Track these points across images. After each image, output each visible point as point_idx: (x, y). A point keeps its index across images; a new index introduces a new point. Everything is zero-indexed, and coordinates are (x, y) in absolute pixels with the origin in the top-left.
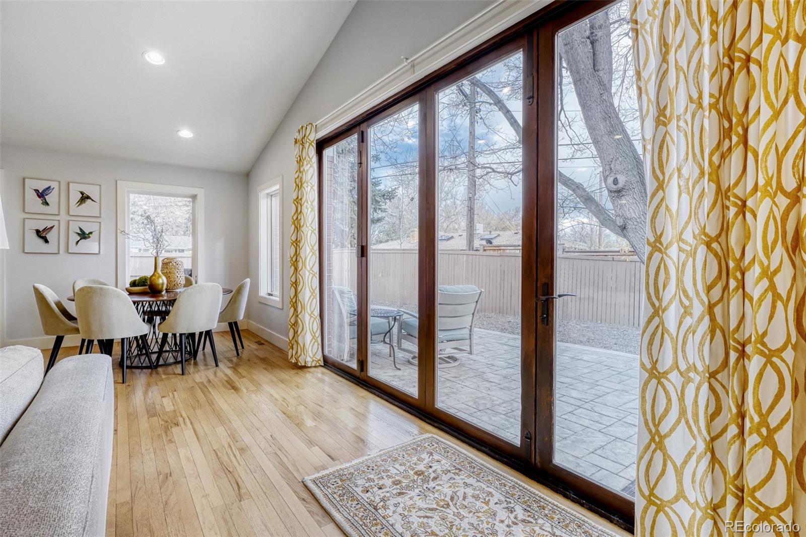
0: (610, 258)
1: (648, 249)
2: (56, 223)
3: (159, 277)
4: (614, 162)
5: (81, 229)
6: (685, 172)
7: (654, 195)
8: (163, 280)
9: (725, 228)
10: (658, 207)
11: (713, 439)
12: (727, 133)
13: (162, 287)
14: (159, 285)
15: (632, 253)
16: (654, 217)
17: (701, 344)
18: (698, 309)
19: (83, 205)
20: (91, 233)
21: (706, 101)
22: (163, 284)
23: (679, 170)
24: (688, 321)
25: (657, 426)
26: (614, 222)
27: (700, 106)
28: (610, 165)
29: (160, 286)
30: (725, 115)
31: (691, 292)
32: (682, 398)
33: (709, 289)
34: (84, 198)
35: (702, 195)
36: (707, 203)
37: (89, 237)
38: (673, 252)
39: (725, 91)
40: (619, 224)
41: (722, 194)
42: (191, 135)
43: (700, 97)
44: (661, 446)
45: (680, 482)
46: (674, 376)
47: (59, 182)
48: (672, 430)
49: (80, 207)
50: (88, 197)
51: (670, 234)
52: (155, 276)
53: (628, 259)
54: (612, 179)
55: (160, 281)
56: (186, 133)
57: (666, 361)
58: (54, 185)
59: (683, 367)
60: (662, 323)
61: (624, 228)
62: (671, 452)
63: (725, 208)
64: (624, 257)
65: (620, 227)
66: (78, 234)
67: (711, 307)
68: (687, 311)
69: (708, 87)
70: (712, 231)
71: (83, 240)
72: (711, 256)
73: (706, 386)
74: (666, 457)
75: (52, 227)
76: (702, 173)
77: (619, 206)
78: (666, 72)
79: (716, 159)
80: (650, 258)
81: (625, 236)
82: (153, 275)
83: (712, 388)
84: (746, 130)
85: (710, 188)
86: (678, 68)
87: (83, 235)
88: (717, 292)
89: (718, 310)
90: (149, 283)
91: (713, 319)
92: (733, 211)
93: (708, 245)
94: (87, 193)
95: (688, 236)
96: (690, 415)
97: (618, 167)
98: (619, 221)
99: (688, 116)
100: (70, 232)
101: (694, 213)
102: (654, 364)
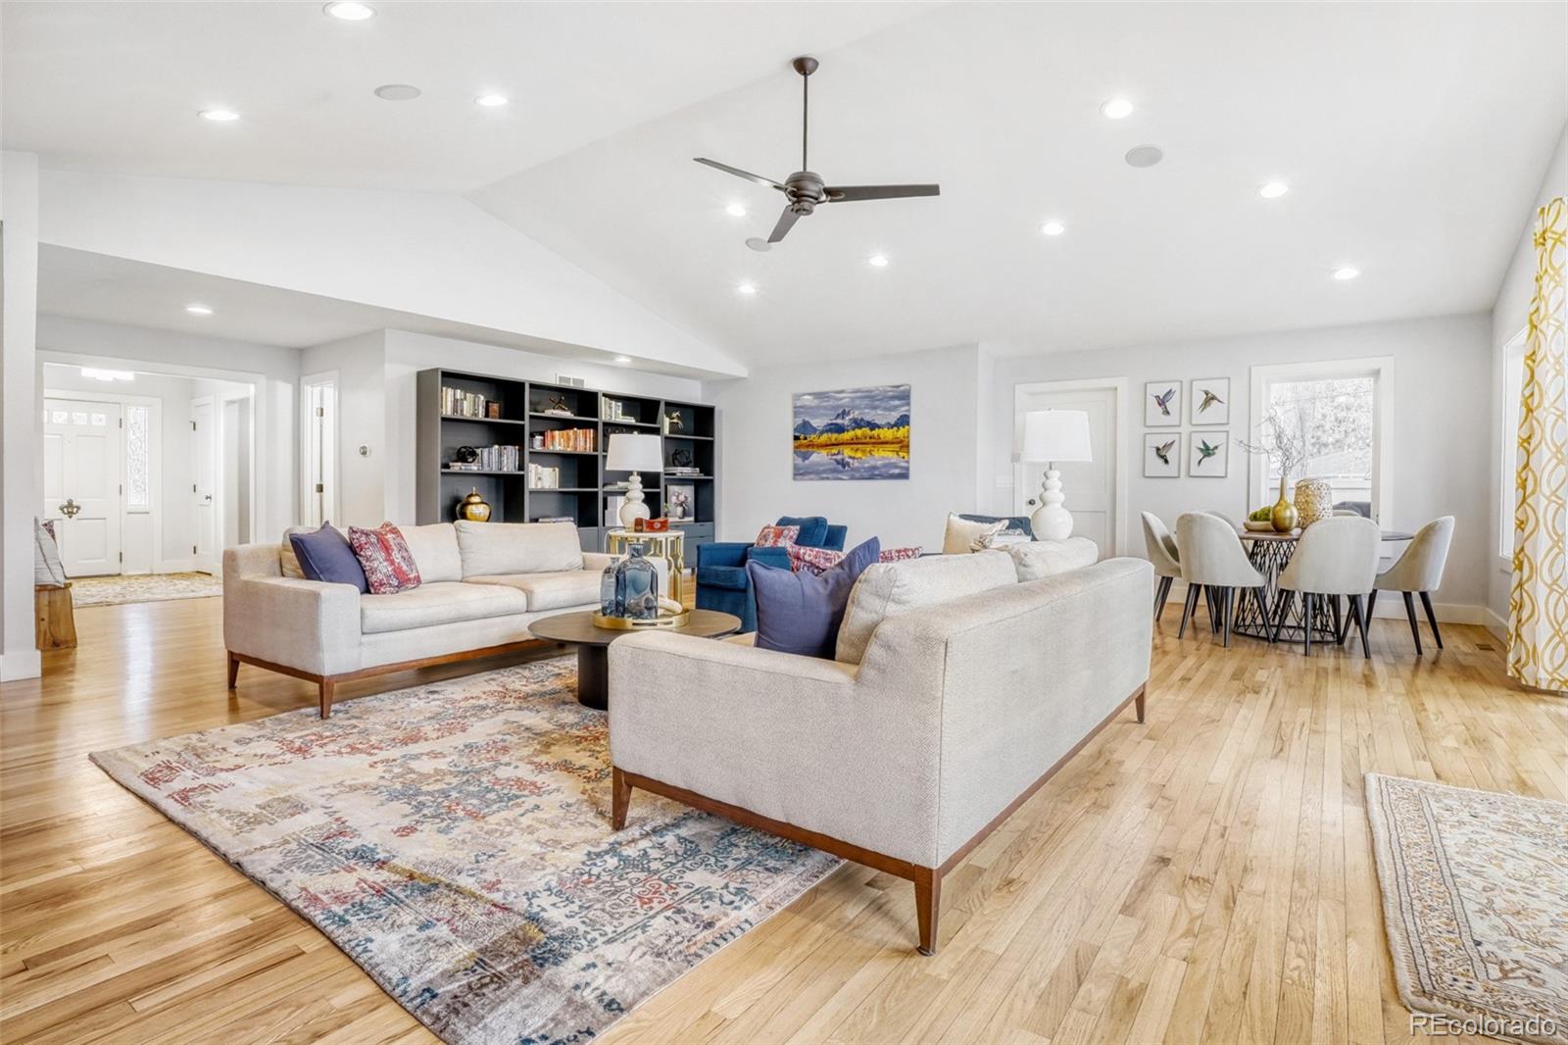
2: (1176, 437)
3: (1287, 507)
5: (1204, 444)
8: (1291, 512)
13: (1291, 522)
14: (1285, 519)
19: (1208, 409)
20: (1216, 448)
22: (1291, 518)
29: (1287, 522)
34: (1210, 399)
37: (1214, 454)
47: (1181, 382)
49: (1205, 411)
50: (1213, 398)
52: (1281, 505)
55: (1288, 513)
58: (1175, 387)
66: (1201, 450)
71: (1206, 459)
75: (1173, 443)
82: (1278, 504)
87: (1207, 451)
90: (1271, 516)
94: (1213, 392)
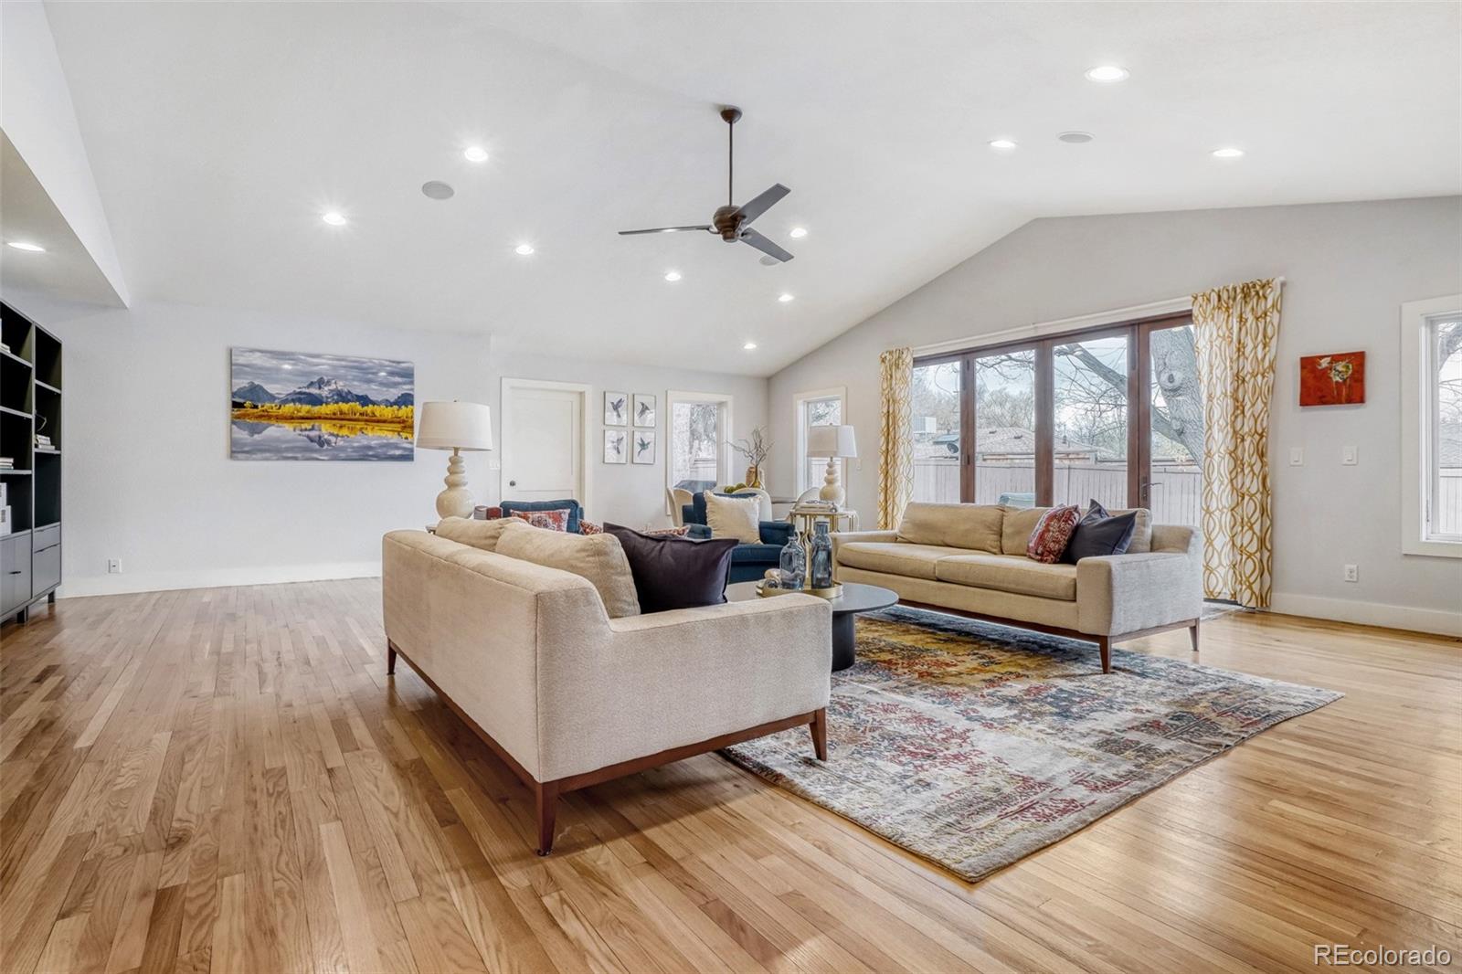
0: (1162, 469)
1: (1205, 456)
4: (1168, 356)
5: (642, 440)
6: (1220, 423)
7: (1207, 432)
9: (1236, 448)
10: (1209, 438)
11: (1233, 536)
12: (1237, 408)
15: (1191, 463)
16: (1207, 441)
17: (1228, 496)
18: (1226, 481)
20: (649, 443)
21: (1229, 393)
23: (1218, 421)
24: (1223, 487)
25: (1210, 535)
26: (1169, 424)
27: (1226, 395)
28: (1164, 359)
30: (1236, 400)
31: (1223, 475)
32: (1220, 522)
33: (1231, 473)
34: (644, 409)
35: (1227, 433)
36: (1229, 436)
37: (648, 447)
38: (1216, 457)
39: (1236, 390)
40: (1175, 428)
41: (1235, 432)
42: (755, 346)
43: (1226, 391)
44: (1211, 544)
45: (1220, 558)
46: (1217, 513)
48: (1217, 536)
49: (642, 417)
50: (647, 408)
51: (1214, 449)
53: (1185, 469)
54: (1167, 375)
56: (750, 346)
57: (1214, 506)
59: (1220, 507)
60: (1211, 489)
61: (1181, 433)
62: (1216, 546)
63: (1237, 438)
64: (1180, 467)
65: (1176, 431)
66: (640, 444)
67: (1232, 480)
68: (1222, 483)
69: (1229, 389)
70: (1232, 448)
71: (643, 451)
72: (1231, 459)
73: (1229, 514)
74: (1214, 549)
75: (622, 438)
76: (1227, 424)
77: (1175, 408)
78: (1212, 378)
79: (1233, 418)
80: (1205, 460)
81: (1182, 442)
83: (1233, 515)
84: (1244, 408)
85: (1231, 431)
86: (1217, 377)
88: (1234, 474)
89: (1234, 481)
91: (1232, 485)
92: (1239, 440)
93: (1230, 455)
94: (646, 403)
95: (1222, 450)
96: (1224, 528)
97: (1174, 362)
98: (1176, 425)
99: (1221, 399)
100: (635, 443)
101: (1224, 442)
102: (1208, 507)
